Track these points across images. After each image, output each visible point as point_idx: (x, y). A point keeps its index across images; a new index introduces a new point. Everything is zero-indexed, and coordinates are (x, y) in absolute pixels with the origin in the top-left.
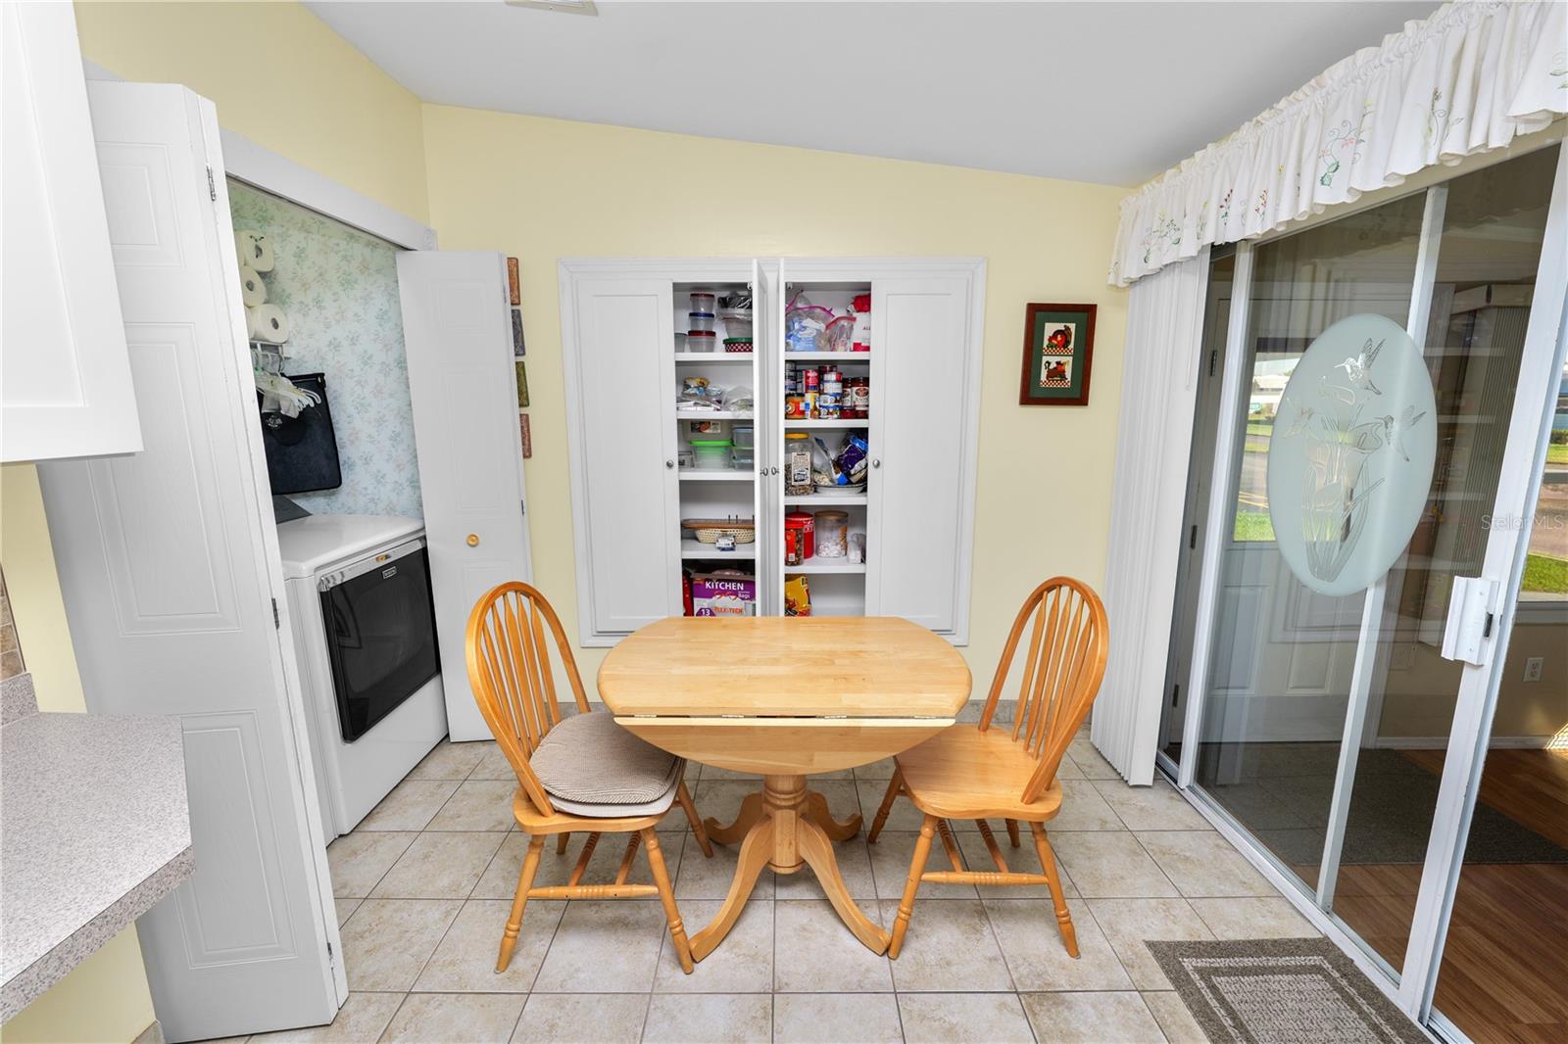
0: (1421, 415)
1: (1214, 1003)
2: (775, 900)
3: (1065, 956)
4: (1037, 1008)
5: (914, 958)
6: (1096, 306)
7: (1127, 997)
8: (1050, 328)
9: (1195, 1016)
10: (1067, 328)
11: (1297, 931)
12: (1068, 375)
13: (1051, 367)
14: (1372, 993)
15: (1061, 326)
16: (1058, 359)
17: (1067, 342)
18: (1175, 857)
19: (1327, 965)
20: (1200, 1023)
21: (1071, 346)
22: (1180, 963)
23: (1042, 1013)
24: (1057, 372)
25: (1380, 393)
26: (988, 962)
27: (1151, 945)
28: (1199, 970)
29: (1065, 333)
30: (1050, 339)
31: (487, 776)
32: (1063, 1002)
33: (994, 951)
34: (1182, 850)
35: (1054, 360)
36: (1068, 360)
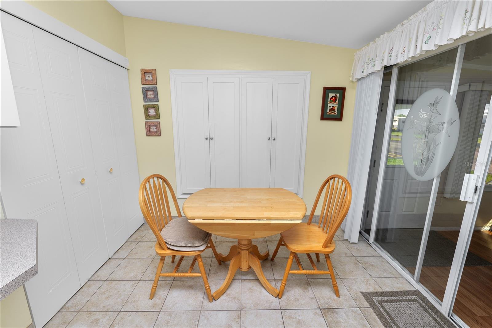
0: (454, 121)
1: (383, 312)
2: (241, 280)
3: (335, 297)
4: (327, 314)
5: (287, 298)
6: (345, 88)
7: (355, 310)
8: (331, 95)
9: (377, 316)
10: (336, 95)
11: (408, 288)
12: (336, 110)
13: (331, 108)
14: (433, 308)
15: (334, 95)
16: (333, 105)
17: (336, 100)
18: (369, 265)
19: (418, 299)
20: (379, 318)
21: (337, 101)
22: (372, 299)
23: (328, 316)
24: (333, 110)
25: (440, 115)
26: (310, 299)
27: (362, 293)
28: (378, 301)
29: (335, 97)
30: (331, 99)
31: (147, 240)
32: (335, 312)
33: (312, 296)
34: (371, 263)
35: (332, 106)
36: (336, 106)
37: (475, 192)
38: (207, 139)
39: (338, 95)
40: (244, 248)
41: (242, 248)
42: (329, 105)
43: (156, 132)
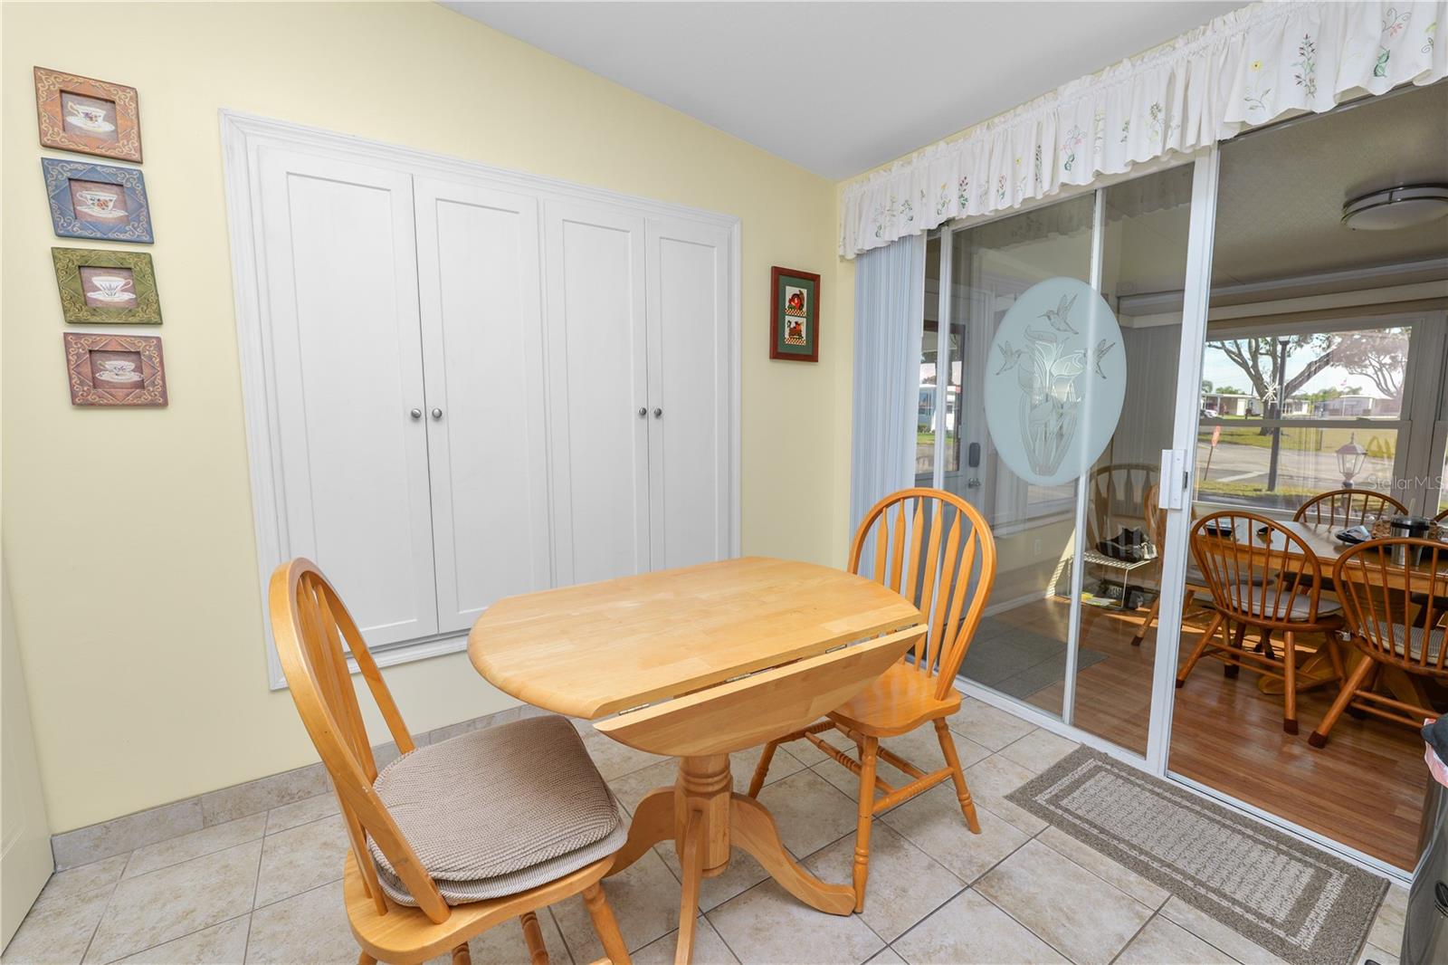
0: (1112, 345)
1: (1078, 822)
3: (973, 836)
4: (992, 891)
5: (875, 901)
6: (819, 276)
7: (1032, 846)
8: (790, 291)
9: (1077, 838)
10: (801, 293)
11: (1069, 749)
12: (804, 334)
13: (792, 326)
14: (1133, 771)
15: (796, 290)
16: (797, 319)
17: (802, 305)
18: (965, 725)
19: (1100, 763)
20: (1083, 841)
21: (805, 309)
22: (1036, 802)
23: (999, 894)
24: (795, 331)
25: (1077, 333)
26: (928, 871)
27: (1010, 798)
28: (1049, 801)
29: (798, 296)
30: (791, 301)
32: (1003, 875)
33: (925, 861)
34: (965, 718)
35: (794, 320)
36: (803, 321)
37: (1185, 486)
38: (416, 416)
39: (805, 291)
40: (717, 787)
41: (710, 789)
42: (787, 318)
43: (140, 385)
